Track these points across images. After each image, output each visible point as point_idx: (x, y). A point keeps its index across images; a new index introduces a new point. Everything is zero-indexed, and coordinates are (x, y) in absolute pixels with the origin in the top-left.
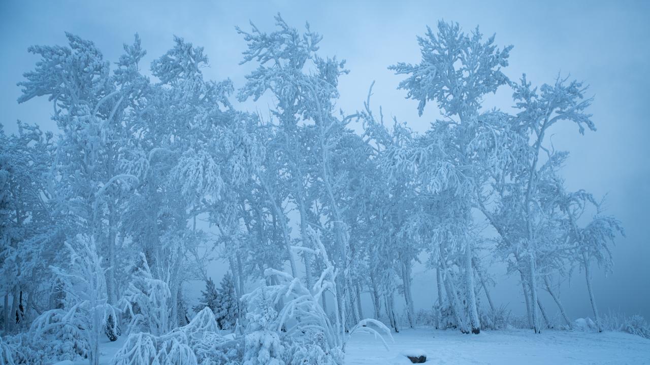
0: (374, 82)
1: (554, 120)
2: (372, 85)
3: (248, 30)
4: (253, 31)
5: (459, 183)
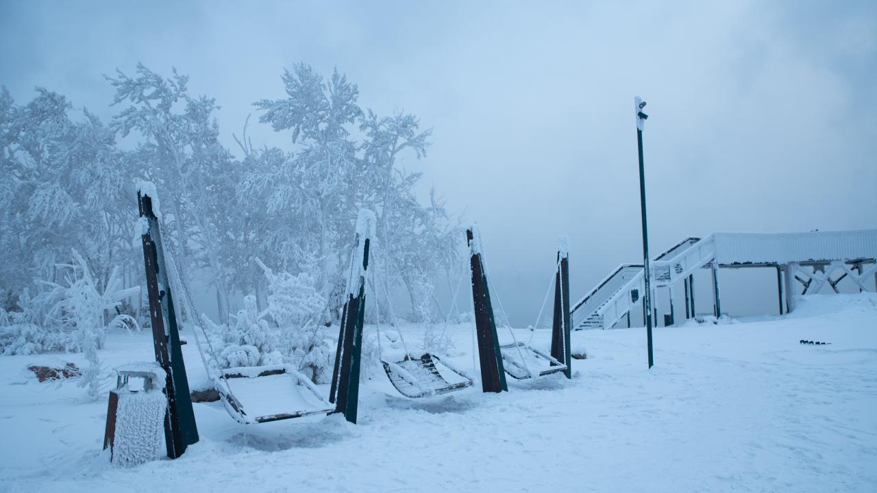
0: (250, 114)
1: (402, 146)
2: (248, 117)
3: (115, 76)
4: (120, 77)
5: (300, 203)
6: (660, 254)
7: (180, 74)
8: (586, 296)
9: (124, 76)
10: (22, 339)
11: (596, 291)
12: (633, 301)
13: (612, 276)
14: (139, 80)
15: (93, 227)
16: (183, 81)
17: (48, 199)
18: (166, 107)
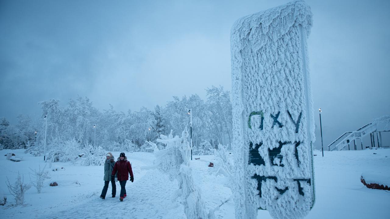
6: (359, 129)
7: (221, 86)
8: (334, 142)
9: (209, 89)
10: (201, 152)
11: (337, 140)
12: (348, 143)
13: (343, 136)
14: (212, 89)
15: (204, 126)
16: (222, 88)
17: (197, 121)
18: (218, 95)
